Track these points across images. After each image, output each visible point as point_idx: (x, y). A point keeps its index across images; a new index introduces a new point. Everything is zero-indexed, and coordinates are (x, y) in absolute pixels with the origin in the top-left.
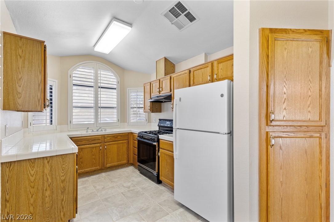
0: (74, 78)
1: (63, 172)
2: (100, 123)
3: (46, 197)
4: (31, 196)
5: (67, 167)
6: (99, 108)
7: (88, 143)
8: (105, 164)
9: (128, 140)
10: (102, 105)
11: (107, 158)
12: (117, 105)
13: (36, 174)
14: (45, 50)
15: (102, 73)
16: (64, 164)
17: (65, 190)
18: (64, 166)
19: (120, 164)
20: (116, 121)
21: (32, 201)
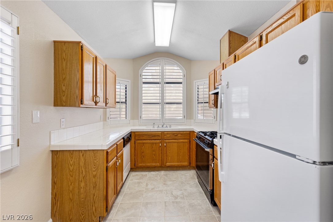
0: (144, 77)
1: (94, 167)
2: (166, 119)
3: (81, 188)
4: (70, 183)
5: (98, 163)
6: (165, 104)
7: (148, 139)
8: (165, 162)
9: (189, 139)
10: (168, 101)
11: (166, 156)
12: (183, 100)
13: (74, 164)
14: (82, 50)
15: (167, 68)
16: (95, 160)
17: (96, 185)
18: (95, 161)
19: (180, 165)
20: (182, 118)
21: (71, 188)
